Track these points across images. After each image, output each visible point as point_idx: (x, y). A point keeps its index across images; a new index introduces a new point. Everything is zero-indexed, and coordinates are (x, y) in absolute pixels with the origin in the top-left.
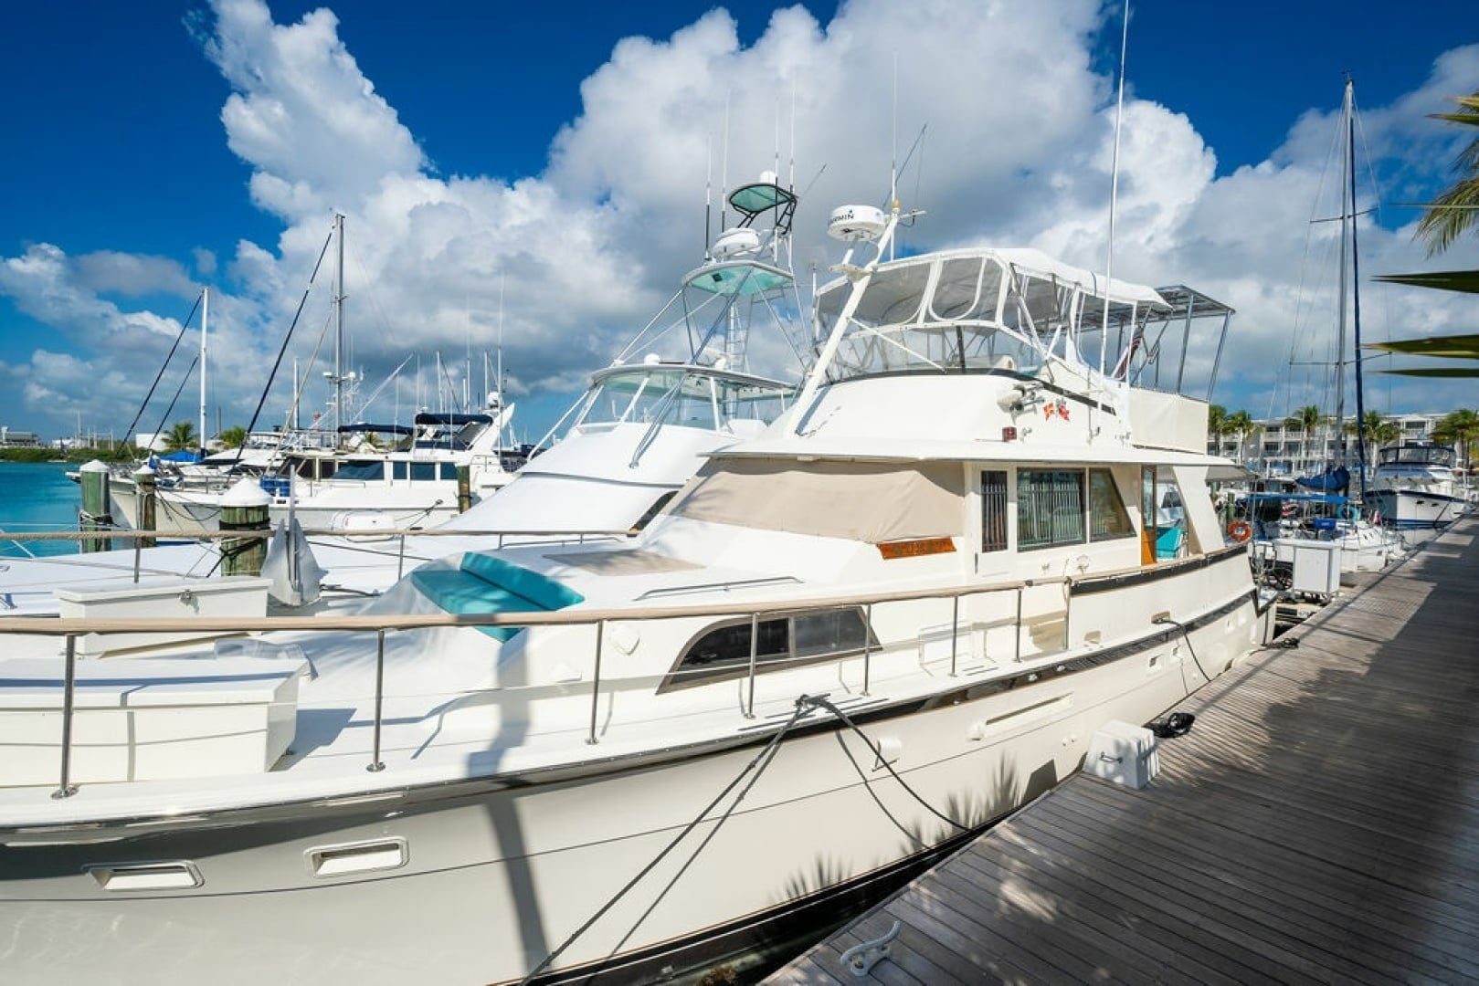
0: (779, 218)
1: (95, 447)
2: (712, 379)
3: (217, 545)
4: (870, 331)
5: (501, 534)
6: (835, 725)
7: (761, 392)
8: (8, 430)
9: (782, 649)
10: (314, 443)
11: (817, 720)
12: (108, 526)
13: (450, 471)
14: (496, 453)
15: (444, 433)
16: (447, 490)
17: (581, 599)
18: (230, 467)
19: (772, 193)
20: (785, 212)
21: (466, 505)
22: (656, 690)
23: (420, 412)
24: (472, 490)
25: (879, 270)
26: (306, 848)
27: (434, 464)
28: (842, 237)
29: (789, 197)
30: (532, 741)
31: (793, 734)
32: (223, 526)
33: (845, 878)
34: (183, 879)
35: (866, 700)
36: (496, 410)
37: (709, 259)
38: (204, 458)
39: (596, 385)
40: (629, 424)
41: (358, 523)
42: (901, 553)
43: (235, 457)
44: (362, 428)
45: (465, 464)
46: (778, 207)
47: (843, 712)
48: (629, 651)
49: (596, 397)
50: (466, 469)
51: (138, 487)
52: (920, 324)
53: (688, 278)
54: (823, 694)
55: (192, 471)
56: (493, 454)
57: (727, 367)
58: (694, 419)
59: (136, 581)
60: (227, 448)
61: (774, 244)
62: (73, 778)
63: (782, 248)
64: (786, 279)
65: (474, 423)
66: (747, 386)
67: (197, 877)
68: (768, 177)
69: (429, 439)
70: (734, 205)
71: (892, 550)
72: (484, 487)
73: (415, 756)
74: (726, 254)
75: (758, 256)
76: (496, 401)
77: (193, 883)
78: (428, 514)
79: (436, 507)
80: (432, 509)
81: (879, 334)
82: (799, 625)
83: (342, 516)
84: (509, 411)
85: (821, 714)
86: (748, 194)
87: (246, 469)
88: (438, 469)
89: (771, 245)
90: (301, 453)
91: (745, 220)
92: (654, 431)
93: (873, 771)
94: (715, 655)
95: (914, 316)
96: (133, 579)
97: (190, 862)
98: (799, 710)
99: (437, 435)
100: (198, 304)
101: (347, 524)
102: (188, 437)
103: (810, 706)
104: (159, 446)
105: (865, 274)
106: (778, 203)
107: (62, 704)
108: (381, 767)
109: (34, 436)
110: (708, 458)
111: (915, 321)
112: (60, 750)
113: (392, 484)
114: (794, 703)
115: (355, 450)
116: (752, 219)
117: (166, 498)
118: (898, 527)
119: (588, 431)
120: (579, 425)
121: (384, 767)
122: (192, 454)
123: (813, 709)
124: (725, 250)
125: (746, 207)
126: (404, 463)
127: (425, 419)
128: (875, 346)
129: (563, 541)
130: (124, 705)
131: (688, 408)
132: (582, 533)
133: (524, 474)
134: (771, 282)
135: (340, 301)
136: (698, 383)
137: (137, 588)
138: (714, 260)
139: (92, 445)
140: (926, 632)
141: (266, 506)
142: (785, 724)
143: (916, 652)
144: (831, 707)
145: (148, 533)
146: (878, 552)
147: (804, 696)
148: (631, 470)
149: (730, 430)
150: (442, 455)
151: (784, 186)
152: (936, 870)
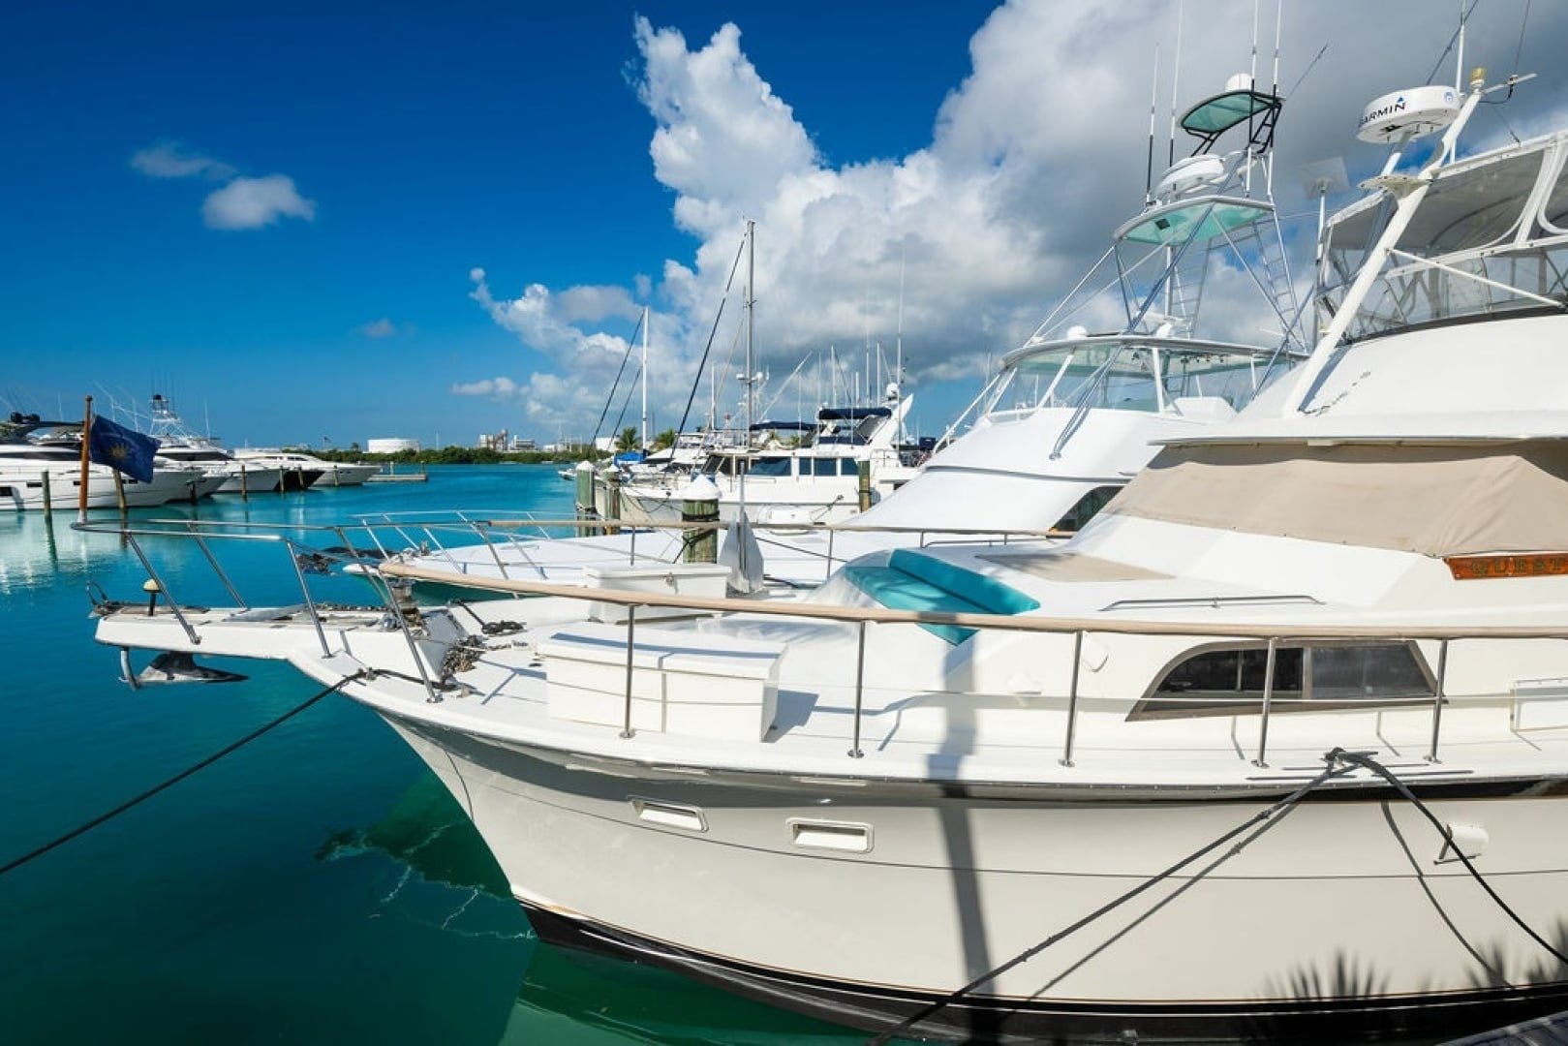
0: (1253, 134)
1: (570, 450)
2: (1155, 350)
3: (680, 533)
4: (1425, 264)
5: (923, 531)
6: (1387, 793)
7: (1222, 361)
8: (518, 438)
9: (1292, 686)
10: (728, 441)
11: (1359, 783)
12: (594, 516)
13: (850, 467)
14: (894, 446)
15: (844, 428)
16: (847, 485)
17: (1036, 606)
18: (666, 465)
19: (1244, 103)
20: (1263, 124)
21: (866, 501)
22: (1127, 715)
23: (821, 409)
24: (872, 486)
25: (1442, 175)
26: (788, 817)
27: (834, 460)
28: (1383, 139)
29: (1270, 101)
30: (983, 752)
31: (1317, 794)
32: (686, 517)
33: (1375, 991)
34: (693, 823)
35: (1433, 767)
36: (893, 402)
37: (1152, 203)
38: (645, 458)
39: (1007, 368)
40: (1047, 409)
41: (780, 516)
42: (1487, 572)
43: (668, 456)
44: (768, 426)
45: (865, 459)
46: (1254, 117)
47: (1399, 778)
48: (1096, 667)
49: (1008, 382)
50: (867, 464)
51: (608, 483)
52: (1521, 242)
53: (1122, 230)
54: (1369, 750)
55: (639, 469)
56: (892, 448)
57: (1173, 332)
58: (1128, 400)
59: (632, 563)
60: (661, 449)
61: (1248, 167)
62: (632, 725)
63: (1258, 174)
64: (1262, 211)
65: (873, 416)
66: (1201, 355)
67: (704, 823)
68: (1241, 82)
69: (829, 434)
70: (1187, 129)
71: (1465, 568)
72: (882, 482)
73: (881, 748)
74: (1175, 193)
75: (1222, 188)
76: (895, 393)
77: (700, 827)
78: (830, 509)
79: (839, 502)
80: (834, 504)
81: (1441, 266)
82: (1317, 658)
83: (765, 510)
84: (909, 401)
85: (1363, 776)
86: (1207, 113)
87: (676, 466)
88: (839, 463)
89: (1240, 170)
90: (721, 452)
91: (1203, 144)
92: (1079, 418)
93: (1436, 863)
94: (1189, 684)
95: (1508, 233)
96: (629, 562)
97: (700, 809)
98: (1330, 767)
99: (836, 430)
100: (640, 324)
101: (770, 517)
102: (634, 439)
103: (1348, 765)
104: (613, 449)
105: (1418, 185)
106: (1252, 113)
107: (625, 662)
108: (860, 755)
109: (533, 442)
110: (1162, 447)
111: (1511, 238)
112: (624, 700)
113: (798, 479)
114: (1324, 757)
115: (764, 446)
116: (1213, 141)
117: (628, 493)
118: (1480, 537)
119: (1001, 419)
120: (989, 414)
121: (862, 755)
122: (637, 454)
123: (1351, 769)
124: (1175, 189)
125: (1205, 127)
126: (809, 459)
127: (827, 415)
128: (1419, 286)
129: (990, 541)
130: (660, 668)
131: (1121, 387)
132: (1006, 533)
133: (930, 469)
134: (1239, 219)
135: (751, 306)
136: (1136, 356)
137: (633, 570)
138: (1159, 203)
139: (568, 448)
140: (1523, 686)
141: (717, 500)
142: (1308, 781)
143: (1507, 711)
144: (1379, 770)
145: (615, 522)
146: (1447, 569)
147: (1338, 750)
148: (1050, 461)
149: (1178, 412)
150: (843, 451)
151: (1261, 88)
152: (1555, 1022)
